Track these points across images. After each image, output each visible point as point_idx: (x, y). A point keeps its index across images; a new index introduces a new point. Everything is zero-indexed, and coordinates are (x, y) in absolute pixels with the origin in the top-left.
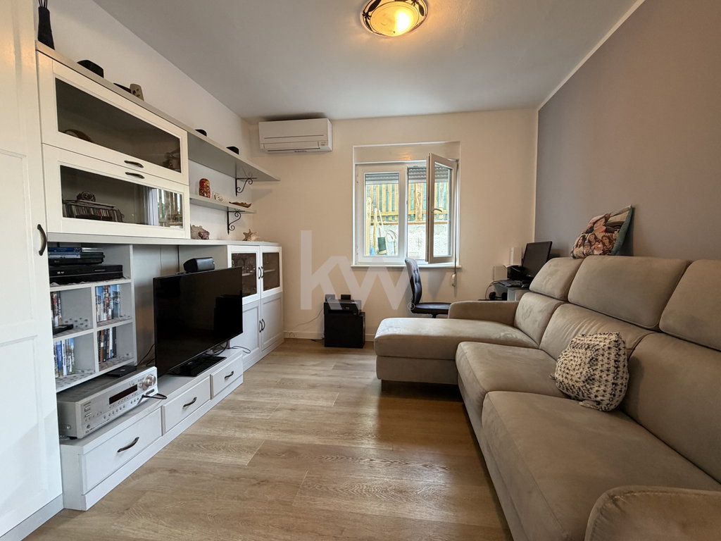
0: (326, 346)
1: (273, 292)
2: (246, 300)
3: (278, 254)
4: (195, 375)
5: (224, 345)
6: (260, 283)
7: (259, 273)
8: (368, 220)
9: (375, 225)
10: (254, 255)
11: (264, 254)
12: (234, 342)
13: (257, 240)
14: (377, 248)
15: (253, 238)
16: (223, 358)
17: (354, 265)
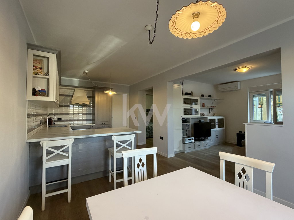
1: (221, 128)
2: (214, 130)
3: (223, 119)
6: (217, 126)
7: (216, 123)
10: (215, 119)
11: (218, 119)
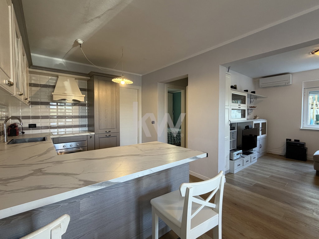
0: (286, 158)
1: (264, 136)
2: (258, 137)
3: (266, 123)
4: (248, 155)
5: (251, 150)
6: (260, 132)
7: (260, 129)
8: (310, 106)
9: (314, 109)
10: (259, 124)
11: (262, 123)
12: (254, 149)
13: (259, 118)
14: (315, 120)
15: (258, 118)
16: (252, 153)
17: (302, 128)
